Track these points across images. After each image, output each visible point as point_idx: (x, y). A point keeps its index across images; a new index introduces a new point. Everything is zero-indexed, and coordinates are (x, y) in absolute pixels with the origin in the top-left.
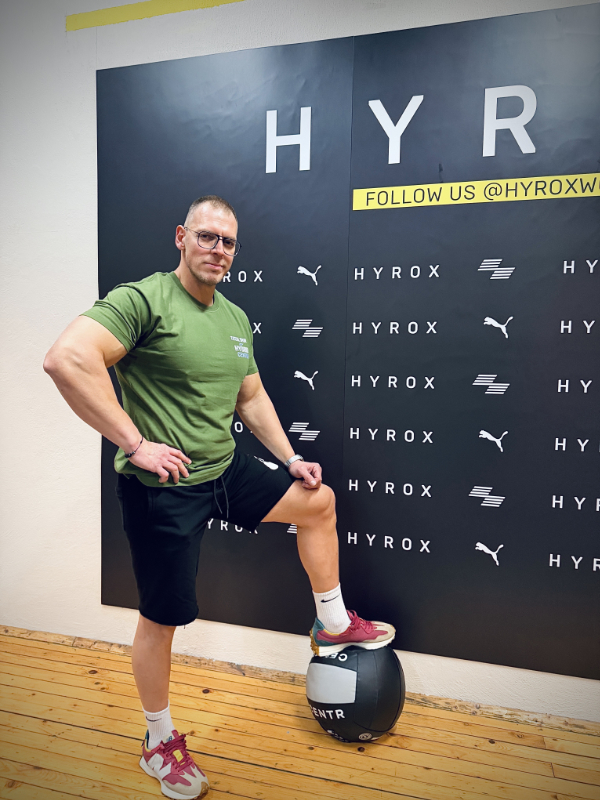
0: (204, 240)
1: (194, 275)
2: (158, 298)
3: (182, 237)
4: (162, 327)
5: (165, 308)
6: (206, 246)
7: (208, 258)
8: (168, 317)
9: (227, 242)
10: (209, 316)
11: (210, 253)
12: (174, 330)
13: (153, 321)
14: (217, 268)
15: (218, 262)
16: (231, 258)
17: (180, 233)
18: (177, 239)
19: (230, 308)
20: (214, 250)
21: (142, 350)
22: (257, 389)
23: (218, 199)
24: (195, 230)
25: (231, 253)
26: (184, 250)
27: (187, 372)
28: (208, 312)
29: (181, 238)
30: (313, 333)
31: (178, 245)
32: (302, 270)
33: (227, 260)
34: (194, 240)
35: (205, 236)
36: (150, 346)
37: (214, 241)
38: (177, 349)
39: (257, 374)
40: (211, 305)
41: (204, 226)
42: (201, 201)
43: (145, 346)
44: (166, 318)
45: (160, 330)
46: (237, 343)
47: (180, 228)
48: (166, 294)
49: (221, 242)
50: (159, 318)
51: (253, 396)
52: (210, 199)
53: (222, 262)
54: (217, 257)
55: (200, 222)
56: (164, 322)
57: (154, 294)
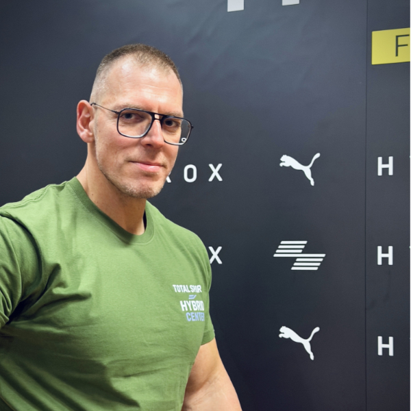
0: (126, 124)
1: (112, 184)
2: (52, 230)
3: (88, 120)
4: (62, 284)
5: (65, 247)
6: (132, 132)
7: (136, 153)
8: (72, 263)
9: (167, 121)
10: (138, 253)
11: (138, 143)
12: (83, 288)
13: (46, 274)
14: (151, 168)
15: (153, 157)
16: (175, 150)
17: (84, 114)
18: (79, 124)
19: (170, 233)
20: (147, 139)
21: (22, 325)
22: (213, 369)
23: (146, 49)
24: (111, 106)
25: (173, 140)
26: (93, 143)
27: (105, 361)
28: (136, 245)
29: (86, 123)
30: (309, 262)
31: (83, 133)
32: (288, 161)
33: (168, 154)
34: (111, 124)
35: (128, 115)
36: (39, 318)
37: (145, 123)
38: (89, 322)
39: (213, 343)
40: (141, 231)
41: (128, 99)
42: (117, 54)
43: (29, 318)
44: (69, 265)
45: (58, 291)
46: (185, 297)
47: (83, 106)
48: (66, 223)
49: (157, 124)
50: (57, 268)
51: (207, 380)
52: (133, 50)
53: (161, 158)
54: (152, 149)
55: (118, 93)
56: (65, 275)
57: (45, 225)
